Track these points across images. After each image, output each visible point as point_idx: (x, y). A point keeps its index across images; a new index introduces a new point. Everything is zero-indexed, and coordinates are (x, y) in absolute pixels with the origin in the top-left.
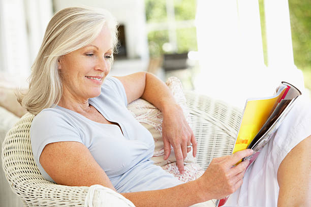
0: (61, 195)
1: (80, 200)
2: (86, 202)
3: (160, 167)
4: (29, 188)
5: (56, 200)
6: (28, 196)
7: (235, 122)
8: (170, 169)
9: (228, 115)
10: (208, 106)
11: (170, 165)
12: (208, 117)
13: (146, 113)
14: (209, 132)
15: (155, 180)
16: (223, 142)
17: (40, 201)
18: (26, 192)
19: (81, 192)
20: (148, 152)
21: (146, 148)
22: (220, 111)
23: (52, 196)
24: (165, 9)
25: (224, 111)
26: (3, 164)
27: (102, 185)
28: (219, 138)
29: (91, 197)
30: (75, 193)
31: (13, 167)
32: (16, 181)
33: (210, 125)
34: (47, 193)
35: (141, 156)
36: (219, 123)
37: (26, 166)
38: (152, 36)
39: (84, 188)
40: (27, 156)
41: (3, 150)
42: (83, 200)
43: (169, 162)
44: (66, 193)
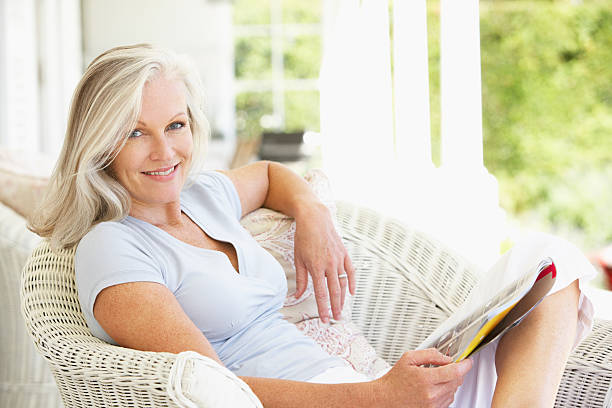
0: (125, 365)
1: (159, 375)
2: (170, 380)
3: (293, 325)
4: (67, 348)
5: (116, 374)
6: (65, 363)
7: (419, 257)
8: (306, 329)
9: (407, 244)
10: (374, 228)
11: (306, 322)
12: (373, 245)
13: (269, 230)
14: (374, 273)
15: (284, 348)
16: (396, 291)
17: (87, 372)
18: (62, 356)
19: (161, 362)
20: (276, 300)
21: (272, 293)
22: (393, 238)
23: (108, 366)
24: (268, 56)
25: (401, 237)
26: (23, 304)
27: (200, 352)
28: (390, 281)
29: (180, 371)
30: (151, 363)
31: (41, 311)
32: (44, 336)
33: (376, 259)
34: (101, 360)
35: (261, 307)
36: (390, 258)
37: (63, 310)
38: (243, 101)
39: (166, 355)
40: (64, 294)
41: (23, 281)
42: (164, 376)
43: (306, 317)
44: (135, 362)
